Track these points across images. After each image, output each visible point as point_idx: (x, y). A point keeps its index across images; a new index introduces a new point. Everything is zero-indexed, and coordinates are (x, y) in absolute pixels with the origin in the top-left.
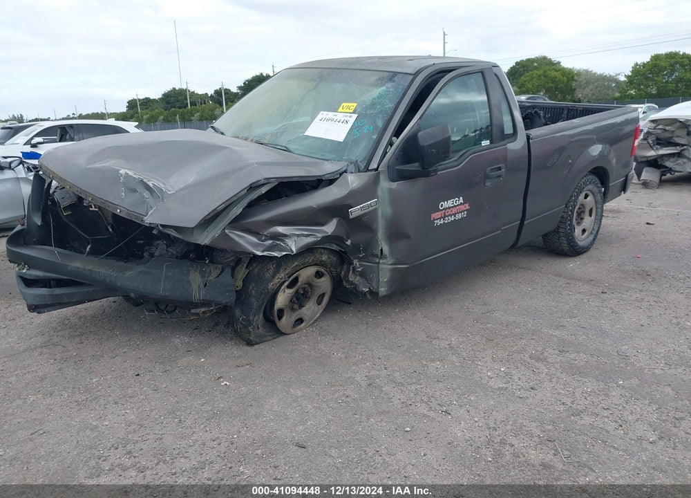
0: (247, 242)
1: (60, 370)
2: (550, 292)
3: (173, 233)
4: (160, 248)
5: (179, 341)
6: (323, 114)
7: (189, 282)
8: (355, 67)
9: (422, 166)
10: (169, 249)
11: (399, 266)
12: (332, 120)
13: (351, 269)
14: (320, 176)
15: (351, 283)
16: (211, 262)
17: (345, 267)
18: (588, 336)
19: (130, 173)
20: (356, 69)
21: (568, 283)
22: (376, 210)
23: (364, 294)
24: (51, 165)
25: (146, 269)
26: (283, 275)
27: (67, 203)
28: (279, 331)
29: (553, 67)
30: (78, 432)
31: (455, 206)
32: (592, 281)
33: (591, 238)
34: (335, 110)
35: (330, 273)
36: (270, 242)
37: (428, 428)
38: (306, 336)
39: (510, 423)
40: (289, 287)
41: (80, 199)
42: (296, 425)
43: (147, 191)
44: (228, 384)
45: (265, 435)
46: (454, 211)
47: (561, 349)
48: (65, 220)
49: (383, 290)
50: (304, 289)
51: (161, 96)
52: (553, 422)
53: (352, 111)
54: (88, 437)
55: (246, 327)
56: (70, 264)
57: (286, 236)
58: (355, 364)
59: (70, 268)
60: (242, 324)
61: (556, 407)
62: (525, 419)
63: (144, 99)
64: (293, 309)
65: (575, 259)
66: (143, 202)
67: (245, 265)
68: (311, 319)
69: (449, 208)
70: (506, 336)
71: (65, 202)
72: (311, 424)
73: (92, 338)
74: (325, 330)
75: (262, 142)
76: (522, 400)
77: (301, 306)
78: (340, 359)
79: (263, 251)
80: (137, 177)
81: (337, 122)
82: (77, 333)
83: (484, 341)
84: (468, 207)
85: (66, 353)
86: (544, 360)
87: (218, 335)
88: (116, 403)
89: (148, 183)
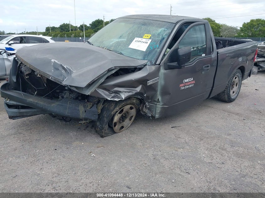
0: (104, 94)
1: (22, 145)
2: (222, 119)
3: (75, 89)
4: (67, 94)
5: (72, 134)
6: (136, 39)
7: (79, 110)
8: (150, 19)
9: (178, 64)
10: (70, 95)
11: (164, 106)
12: (141, 41)
13: (145, 106)
14: (136, 66)
15: (144, 112)
16: (88, 101)
17: (142, 105)
18: (241, 140)
19: (56, 61)
20: (150, 20)
21: (229, 115)
22: (158, 82)
23: (149, 117)
24: (21, 56)
25: (60, 104)
26: (118, 108)
27: (27, 73)
28: (114, 131)
29: (212, 23)
30: (31, 177)
31: (189, 82)
32: (238, 114)
33: (236, 95)
34: (142, 37)
35: (136, 107)
36: (114, 94)
37: (182, 181)
38: (125, 134)
39: (216, 180)
40: (119, 113)
41: (33, 71)
42: (125, 177)
43: (63, 70)
44: (94, 155)
45: (112, 181)
46: (189, 83)
47: (231, 145)
48: (26, 80)
49: (157, 116)
50: (125, 114)
51: (59, 26)
52: (235, 181)
53: (149, 38)
54: (36, 179)
55: (101, 130)
56: (28, 99)
57: (120, 92)
58: (147, 148)
59: (27, 101)
60: (99, 128)
61: (234, 173)
62: (223, 178)
63: (52, 27)
64: (120, 122)
65: (230, 104)
66: (61, 75)
67: (102, 103)
68: (127, 126)
69: (187, 82)
70: (208, 138)
71: (26, 72)
72: (132, 177)
73: (36, 131)
74: (133, 132)
75: (110, 49)
76: (219, 169)
77: (123, 121)
78: (140, 146)
79: (111, 98)
80: (59, 63)
81: (142, 43)
82: (29, 128)
83: (199, 140)
84: (194, 82)
85: (25, 138)
86: (225, 150)
87: (88, 132)
88: (47, 163)
89: (64, 66)
